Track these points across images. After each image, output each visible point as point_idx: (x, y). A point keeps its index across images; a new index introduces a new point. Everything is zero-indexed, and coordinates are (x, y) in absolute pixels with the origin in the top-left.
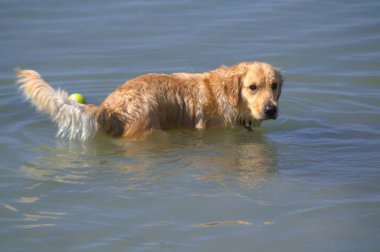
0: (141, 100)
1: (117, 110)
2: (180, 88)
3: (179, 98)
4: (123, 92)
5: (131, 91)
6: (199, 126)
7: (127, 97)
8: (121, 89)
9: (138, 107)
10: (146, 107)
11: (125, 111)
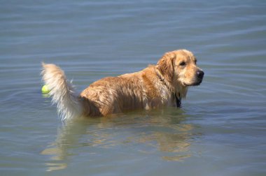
0: (108, 93)
1: (93, 99)
2: (129, 84)
3: (130, 91)
4: (94, 88)
5: (100, 87)
6: (147, 107)
7: (98, 91)
8: (92, 86)
9: (107, 97)
10: (112, 97)
11: (98, 100)
